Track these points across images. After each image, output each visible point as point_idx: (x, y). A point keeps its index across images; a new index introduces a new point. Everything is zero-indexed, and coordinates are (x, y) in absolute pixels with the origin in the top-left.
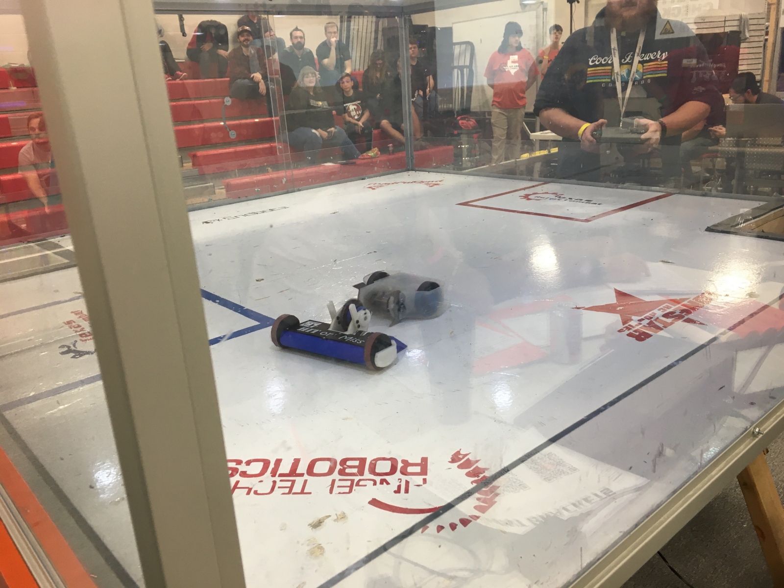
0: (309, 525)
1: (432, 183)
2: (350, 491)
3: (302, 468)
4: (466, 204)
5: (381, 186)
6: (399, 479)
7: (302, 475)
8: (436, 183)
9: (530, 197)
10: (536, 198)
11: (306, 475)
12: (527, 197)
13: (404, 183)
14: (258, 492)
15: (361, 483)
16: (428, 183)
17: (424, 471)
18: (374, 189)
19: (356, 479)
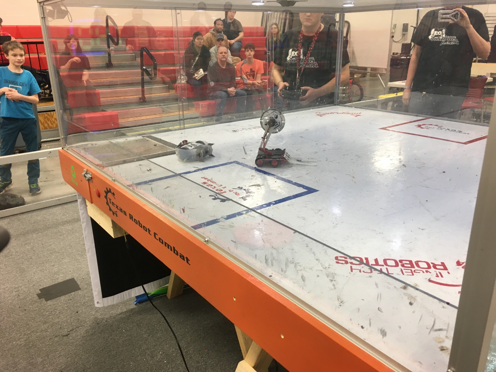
0: (401, 288)
1: (356, 114)
2: (413, 275)
3: (381, 262)
4: (384, 129)
5: (324, 115)
6: (435, 271)
7: (383, 266)
8: (357, 114)
9: (422, 126)
10: (426, 127)
11: (384, 265)
12: (419, 126)
13: (338, 113)
14: (365, 272)
15: (416, 271)
16: (352, 114)
17: (445, 269)
18: (321, 116)
19: (413, 269)
